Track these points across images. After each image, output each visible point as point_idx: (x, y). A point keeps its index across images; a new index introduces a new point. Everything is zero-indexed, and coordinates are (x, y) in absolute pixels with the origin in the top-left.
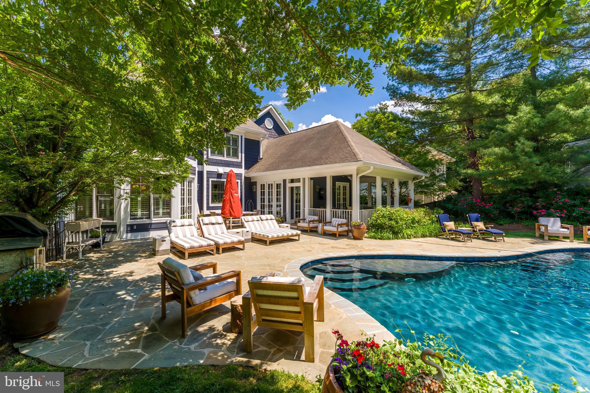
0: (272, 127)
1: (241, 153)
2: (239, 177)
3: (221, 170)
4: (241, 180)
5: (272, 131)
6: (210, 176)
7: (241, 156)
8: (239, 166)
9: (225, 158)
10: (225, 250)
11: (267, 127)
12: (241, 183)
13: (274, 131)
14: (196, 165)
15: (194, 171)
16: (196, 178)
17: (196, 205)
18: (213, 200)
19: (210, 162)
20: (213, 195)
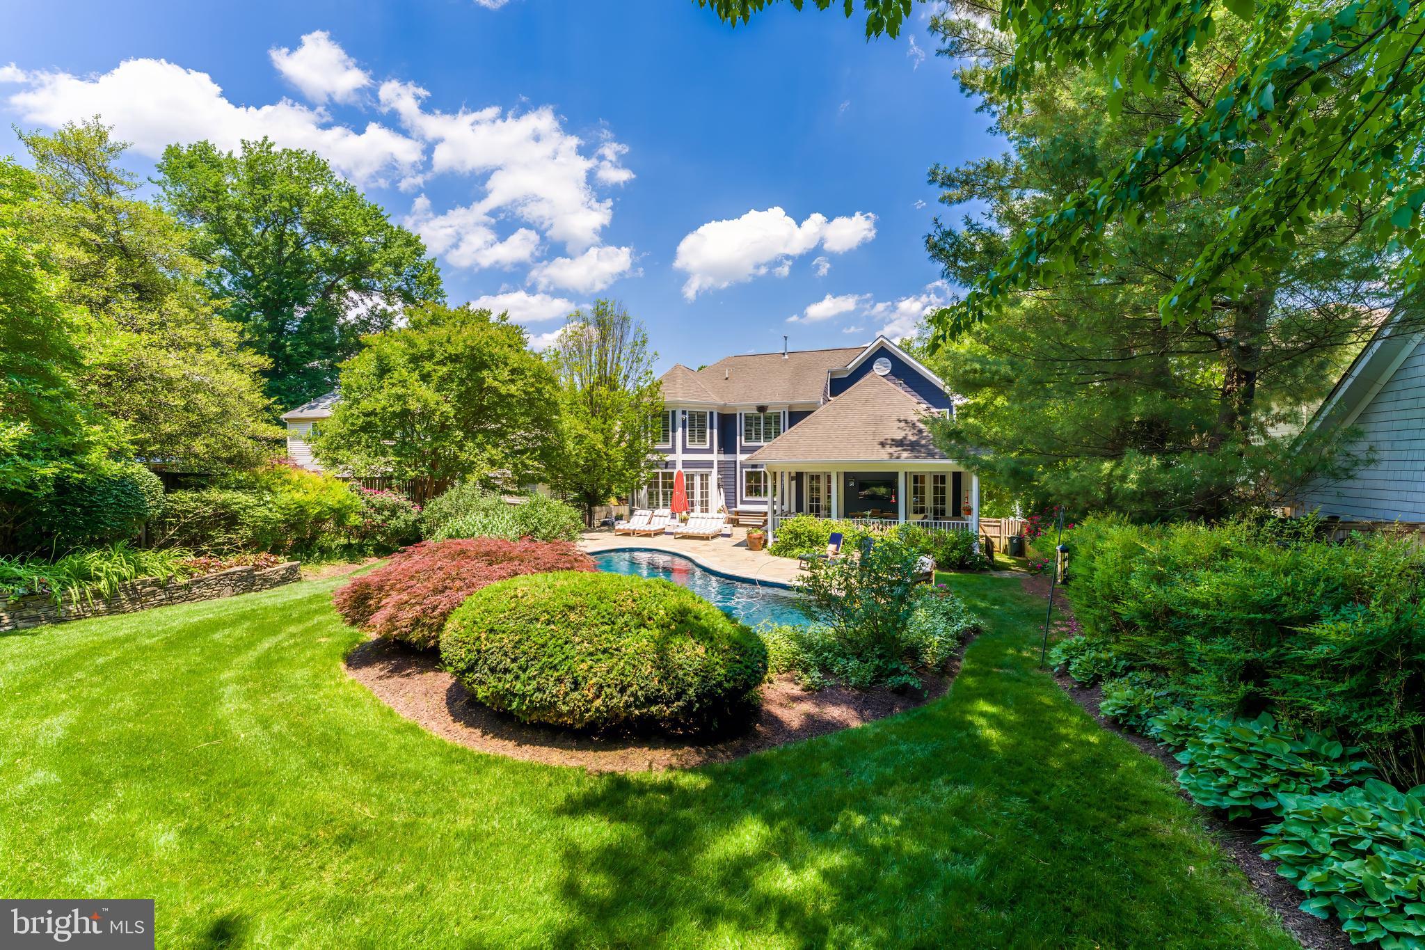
0: (888, 371)
5: (890, 378)
6: (744, 466)
9: (763, 444)
11: (878, 373)
13: (893, 378)
14: (715, 457)
15: (709, 464)
16: (715, 471)
17: (717, 499)
18: (749, 493)
19: (744, 450)
20: (748, 488)
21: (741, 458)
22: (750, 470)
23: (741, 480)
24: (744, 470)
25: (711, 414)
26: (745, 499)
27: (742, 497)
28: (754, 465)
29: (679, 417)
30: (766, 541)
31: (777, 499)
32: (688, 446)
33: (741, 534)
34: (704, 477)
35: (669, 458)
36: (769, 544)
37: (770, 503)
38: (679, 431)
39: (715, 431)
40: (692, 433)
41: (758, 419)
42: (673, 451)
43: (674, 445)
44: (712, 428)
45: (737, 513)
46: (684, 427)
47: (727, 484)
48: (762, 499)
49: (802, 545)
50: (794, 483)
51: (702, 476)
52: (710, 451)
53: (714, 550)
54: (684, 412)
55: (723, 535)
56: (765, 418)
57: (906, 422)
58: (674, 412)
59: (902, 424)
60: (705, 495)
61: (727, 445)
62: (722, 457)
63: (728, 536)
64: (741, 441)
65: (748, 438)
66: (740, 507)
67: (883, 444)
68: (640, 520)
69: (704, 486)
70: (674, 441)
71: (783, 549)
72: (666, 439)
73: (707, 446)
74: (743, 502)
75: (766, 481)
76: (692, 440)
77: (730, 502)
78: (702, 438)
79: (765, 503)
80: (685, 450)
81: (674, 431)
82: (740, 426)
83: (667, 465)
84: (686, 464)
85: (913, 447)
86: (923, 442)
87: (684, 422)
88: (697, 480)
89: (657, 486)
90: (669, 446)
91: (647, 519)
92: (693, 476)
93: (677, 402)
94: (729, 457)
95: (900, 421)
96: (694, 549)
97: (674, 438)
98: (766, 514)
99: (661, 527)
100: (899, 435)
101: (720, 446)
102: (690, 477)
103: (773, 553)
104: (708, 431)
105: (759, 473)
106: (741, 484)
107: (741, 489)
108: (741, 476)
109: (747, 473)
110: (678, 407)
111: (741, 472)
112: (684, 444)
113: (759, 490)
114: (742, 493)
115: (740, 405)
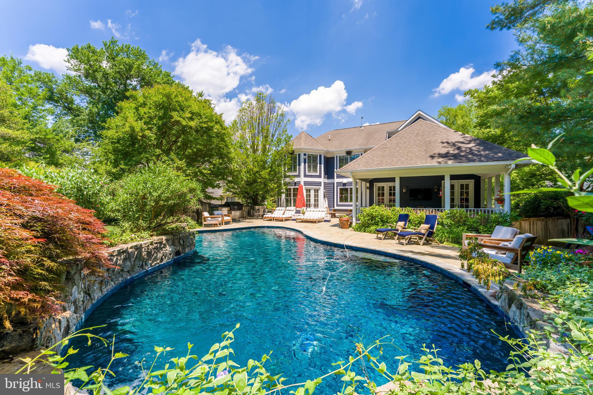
3: (345, 181)
6: (339, 185)
14: (322, 180)
15: (319, 184)
16: (322, 188)
17: (323, 203)
18: (341, 200)
19: (339, 177)
20: (341, 198)
21: (336, 180)
22: (342, 187)
23: (337, 193)
24: (339, 188)
25: (320, 156)
26: (339, 203)
27: (337, 202)
28: (345, 184)
29: (302, 157)
30: (351, 223)
31: (358, 203)
32: (307, 173)
33: (336, 221)
34: (317, 191)
35: (296, 180)
36: (354, 224)
37: (354, 206)
38: (302, 165)
39: (322, 166)
40: (309, 167)
41: (347, 159)
42: (299, 176)
43: (299, 173)
44: (320, 164)
45: (335, 210)
46: (305, 163)
47: (329, 195)
48: (349, 203)
49: (377, 224)
50: (368, 190)
51: (315, 190)
52: (320, 176)
53: (318, 228)
54: (305, 155)
55: (325, 221)
56: (351, 158)
57: (448, 143)
58: (299, 155)
59: (445, 144)
60: (316, 200)
61: (329, 173)
62: (326, 181)
63: (328, 221)
64: (337, 171)
66: (336, 208)
67: (432, 157)
68: (278, 213)
69: (316, 196)
70: (299, 171)
71: (364, 227)
72: (295, 170)
73: (318, 174)
74: (338, 205)
75: (351, 193)
76: (309, 171)
77: (331, 205)
78: (315, 170)
79: (351, 206)
80: (306, 176)
81: (299, 165)
82: (336, 163)
83: (295, 184)
84: (306, 183)
85: (456, 157)
86: (463, 154)
87: (305, 160)
88: (312, 193)
89: (290, 196)
90: (297, 174)
91: (282, 212)
92: (310, 190)
93: (301, 149)
94: (330, 181)
95: (443, 143)
96: (305, 227)
97: (299, 168)
98: (351, 211)
99: (290, 216)
100: (443, 151)
101: (325, 174)
102: (308, 191)
103: (356, 230)
104: (318, 165)
105: (347, 189)
106: (337, 195)
107: (337, 198)
108: (337, 191)
109: (340, 189)
110: (301, 151)
111: (337, 189)
112: (305, 173)
113: (348, 199)
114: (337, 200)
115: (336, 151)
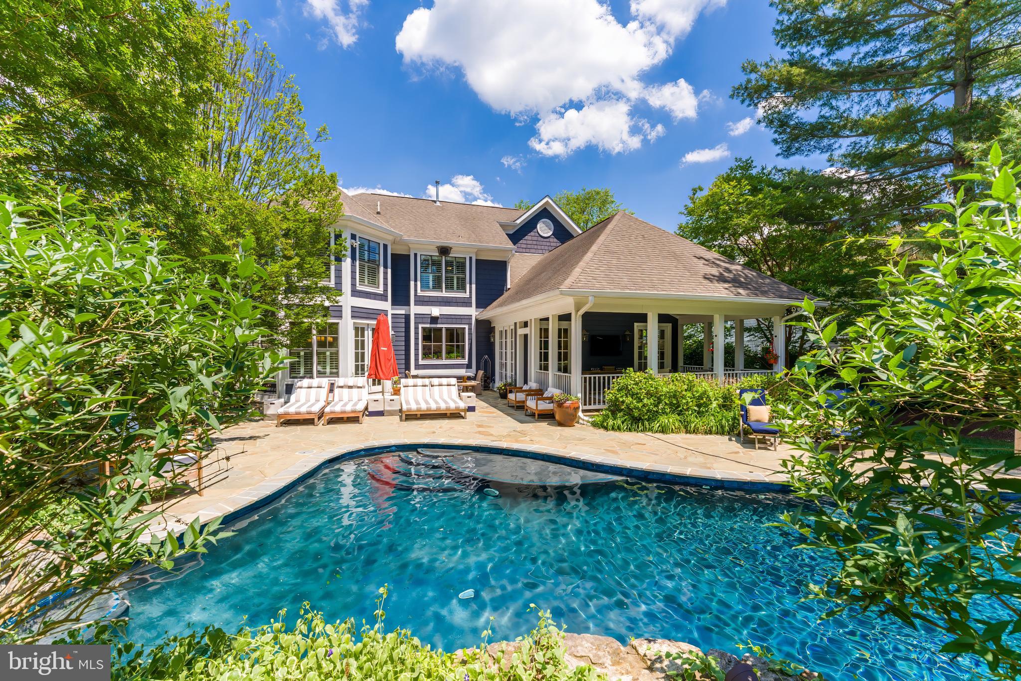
0: (551, 233)
1: (471, 284)
2: (467, 321)
3: (436, 311)
4: (470, 324)
5: (551, 240)
6: (420, 320)
7: (471, 288)
8: (466, 303)
9: (444, 294)
10: (332, 421)
11: (542, 234)
12: (470, 329)
13: (555, 240)
14: (386, 305)
16: (389, 324)
18: (426, 355)
19: (420, 301)
20: (425, 348)
21: (415, 309)
22: (428, 326)
23: (416, 339)
24: (420, 326)
26: (421, 362)
27: (417, 360)
28: (434, 320)
29: (347, 242)
32: (359, 288)
38: (347, 264)
39: (389, 271)
40: (362, 269)
41: (437, 264)
42: (338, 291)
43: (339, 282)
44: (386, 267)
46: (353, 259)
48: (443, 362)
51: (373, 330)
52: (383, 297)
54: (353, 237)
55: (470, 409)
56: (448, 264)
58: (338, 234)
61: (397, 293)
62: (396, 309)
64: (415, 289)
65: (425, 287)
66: (414, 372)
70: (339, 277)
73: (380, 290)
74: (418, 367)
75: (449, 340)
76: (362, 281)
78: (374, 282)
80: (354, 293)
81: (340, 261)
82: (415, 270)
83: (332, 312)
84: (357, 313)
87: (353, 249)
88: (368, 336)
90: (333, 282)
92: (363, 329)
93: (349, 219)
94: (403, 310)
97: (339, 272)
101: (394, 293)
102: (361, 331)
104: (382, 269)
105: (441, 329)
106: (416, 344)
107: (416, 349)
108: (416, 333)
109: (424, 329)
110: (346, 227)
111: (416, 328)
112: (353, 285)
113: (441, 352)
114: (417, 355)
115: (418, 243)
